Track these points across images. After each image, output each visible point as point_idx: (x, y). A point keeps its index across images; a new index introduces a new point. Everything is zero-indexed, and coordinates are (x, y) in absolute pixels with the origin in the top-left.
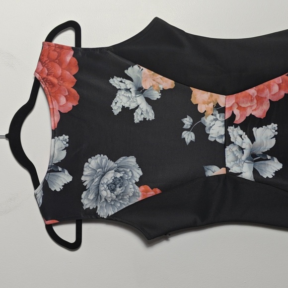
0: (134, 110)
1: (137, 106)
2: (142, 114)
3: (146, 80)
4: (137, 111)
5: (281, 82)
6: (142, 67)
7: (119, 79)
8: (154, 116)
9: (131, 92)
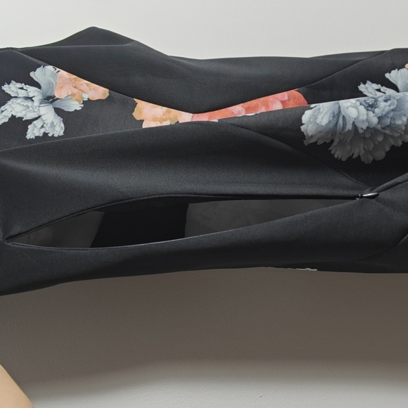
0: (30, 122)
1: (37, 116)
2: (42, 127)
3: (61, 87)
4: (35, 122)
5: (286, 98)
6: (58, 69)
7: (19, 85)
8: (63, 131)
9: (33, 101)
